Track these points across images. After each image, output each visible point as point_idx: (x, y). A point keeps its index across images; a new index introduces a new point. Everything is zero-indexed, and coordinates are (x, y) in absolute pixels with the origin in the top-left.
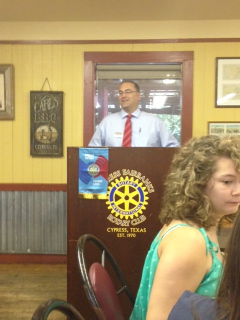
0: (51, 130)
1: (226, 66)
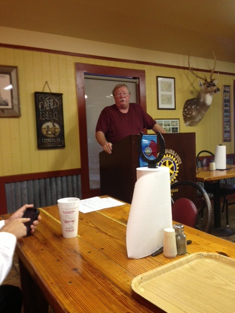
0: (54, 126)
1: (162, 82)
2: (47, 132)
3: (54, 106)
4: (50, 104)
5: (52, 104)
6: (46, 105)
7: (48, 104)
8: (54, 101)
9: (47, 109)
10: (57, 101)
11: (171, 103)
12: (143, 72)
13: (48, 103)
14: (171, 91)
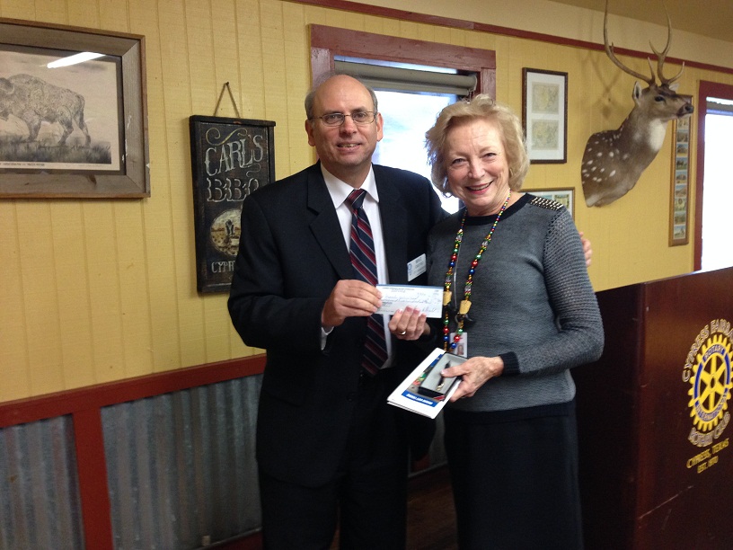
1: (535, 86)
2: (227, 241)
3: (247, 160)
4: (236, 155)
5: (243, 153)
6: (224, 158)
7: (232, 155)
8: (249, 145)
9: (228, 169)
10: (258, 145)
11: (555, 146)
12: (491, 55)
13: (231, 152)
14: (556, 111)
